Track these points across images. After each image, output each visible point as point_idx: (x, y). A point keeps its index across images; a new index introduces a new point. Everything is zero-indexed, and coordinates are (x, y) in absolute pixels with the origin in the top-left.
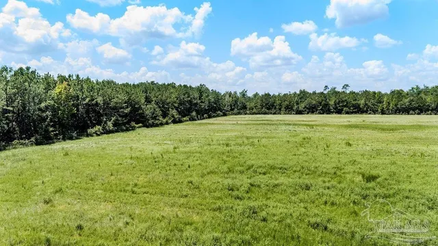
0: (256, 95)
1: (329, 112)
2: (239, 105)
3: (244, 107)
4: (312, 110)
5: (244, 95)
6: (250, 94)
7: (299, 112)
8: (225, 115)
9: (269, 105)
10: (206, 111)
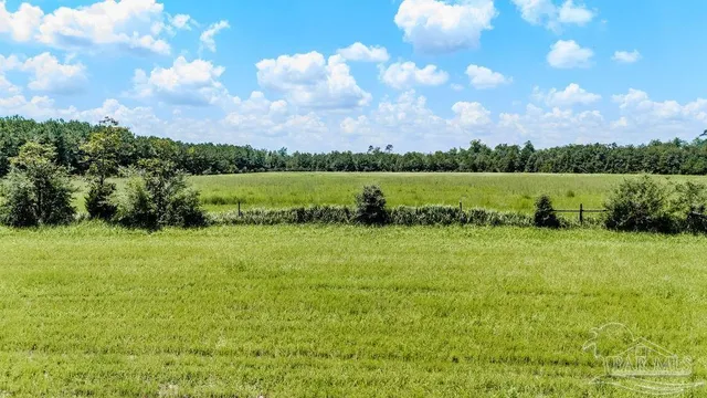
0: (296, 154)
1: (354, 170)
2: (279, 163)
3: (283, 166)
4: (340, 168)
5: (283, 154)
6: (290, 153)
7: (330, 170)
8: (266, 171)
9: (306, 163)
10: (253, 167)
